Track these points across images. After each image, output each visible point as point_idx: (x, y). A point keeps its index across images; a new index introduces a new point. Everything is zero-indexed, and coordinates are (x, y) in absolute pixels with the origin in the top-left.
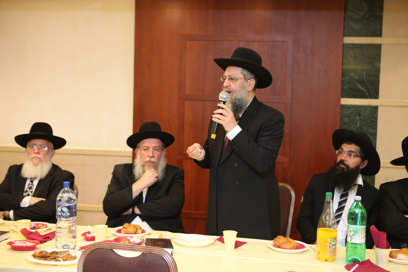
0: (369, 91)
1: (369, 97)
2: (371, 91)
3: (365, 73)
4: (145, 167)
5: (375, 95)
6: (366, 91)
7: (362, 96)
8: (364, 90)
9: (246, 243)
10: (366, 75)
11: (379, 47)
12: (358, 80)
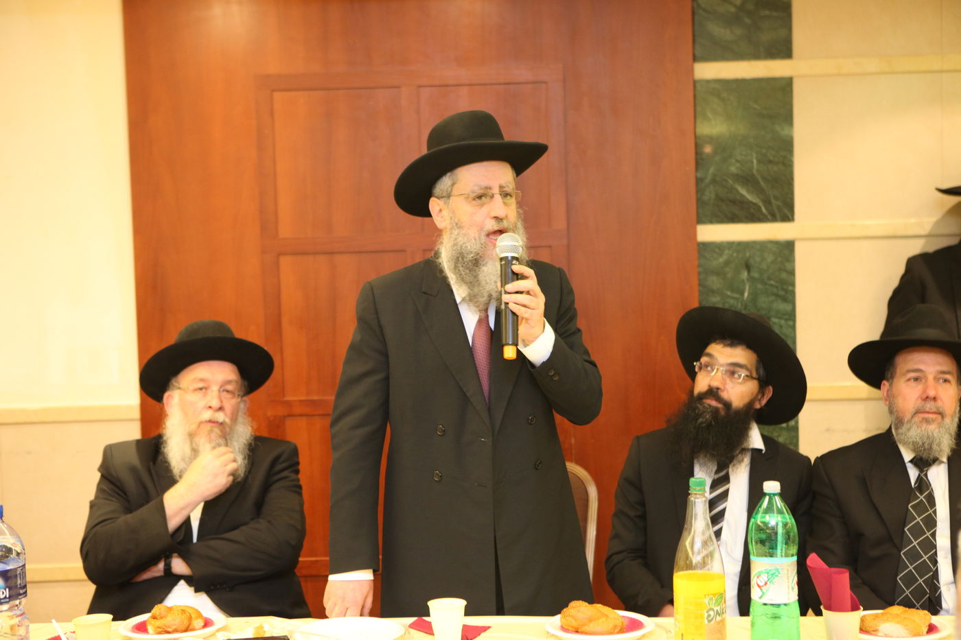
0: (767, 202)
1: (769, 217)
2: (773, 201)
3: (754, 155)
4: (197, 439)
5: (785, 212)
6: (761, 204)
7: (753, 216)
8: (754, 201)
9: (489, 627)
10: (759, 161)
11: (784, 87)
12: (737, 175)
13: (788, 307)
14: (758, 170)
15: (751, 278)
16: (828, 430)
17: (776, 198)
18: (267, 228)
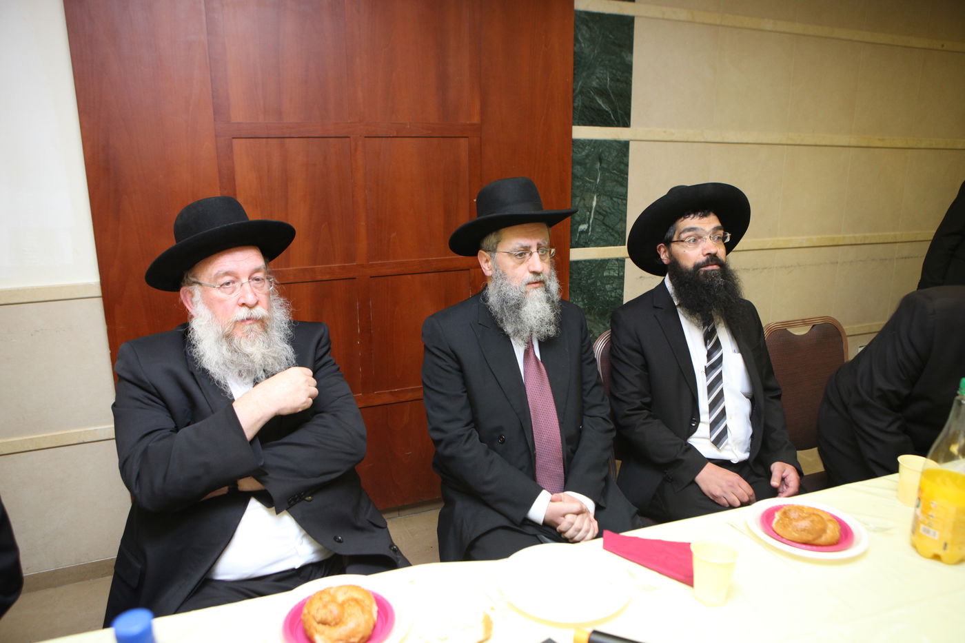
0: (615, 112)
1: (616, 123)
2: (619, 111)
3: (608, 74)
5: (623, 119)
6: (610, 112)
7: (605, 122)
8: (607, 109)
10: (611, 80)
11: (629, 24)
12: (596, 88)
13: (620, 190)
14: (610, 86)
15: (602, 168)
16: (641, 277)
17: (620, 108)
18: (220, 111)
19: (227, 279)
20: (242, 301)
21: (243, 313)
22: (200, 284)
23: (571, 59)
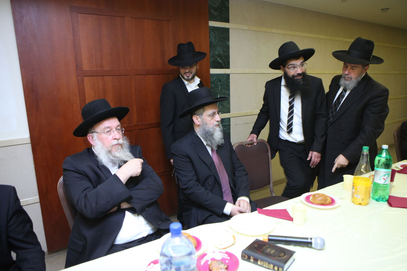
1: (225, 67)
3: (221, 49)
6: (223, 63)
7: (221, 67)
8: (221, 62)
10: (222, 51)
11: (227, 30)
12: (217, 55)
13: (227, 92)
14: (222, 54)
15: (221, 84)
16: (236, 125)
17: (226, 62)
18: (78, 67)
19: (108, 130)
20: (115, 138)
21: (115, 142)
22: (97, 132)
23: (208, 44)
